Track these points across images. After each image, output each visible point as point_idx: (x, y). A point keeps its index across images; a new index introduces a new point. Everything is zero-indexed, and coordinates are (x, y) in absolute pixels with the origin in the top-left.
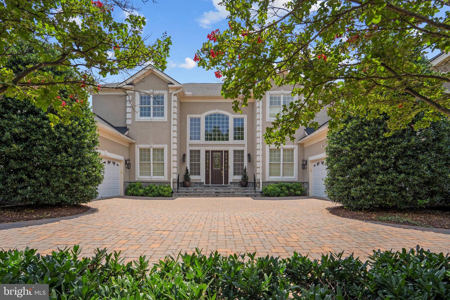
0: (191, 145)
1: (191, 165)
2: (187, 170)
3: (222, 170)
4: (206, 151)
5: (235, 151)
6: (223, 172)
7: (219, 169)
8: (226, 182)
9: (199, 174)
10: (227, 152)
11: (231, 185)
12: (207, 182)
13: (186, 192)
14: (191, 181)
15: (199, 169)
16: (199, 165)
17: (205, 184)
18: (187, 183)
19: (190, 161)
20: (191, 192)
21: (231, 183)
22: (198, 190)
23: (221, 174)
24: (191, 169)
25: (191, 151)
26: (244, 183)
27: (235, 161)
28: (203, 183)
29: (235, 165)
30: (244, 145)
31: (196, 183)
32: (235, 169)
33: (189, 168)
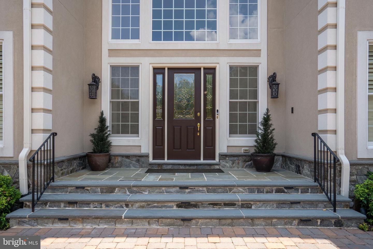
0: (113, 52)
1: (114, 106)
2: (102, 120)
3: (198, 119)
4: (154, 69)
5: (233, 70)
6: (201, 125)
7: (190, 117)
8: (210, 154)
9: (135, 131)
10: (211, 71)
11: (223, 163)
12: (158, 154)
13: (72, 203)
14: (114, 151)
15: (136, 118)
16: (136, 106)
17: (151, 160)
18: (100, 159)
19: (113, 97)
20: (87, 203)
21: (223, 156)
22: (117, 195)
23: (196, 130)
24: (114, 117)
25: (114, 69)
26: (263, 159)
27: (233, 95)
28: (147, 156)
29: (232, 106)
30: (257, 52)
31: (128, 157)
32: (232, 118)
33: (108, 115)
